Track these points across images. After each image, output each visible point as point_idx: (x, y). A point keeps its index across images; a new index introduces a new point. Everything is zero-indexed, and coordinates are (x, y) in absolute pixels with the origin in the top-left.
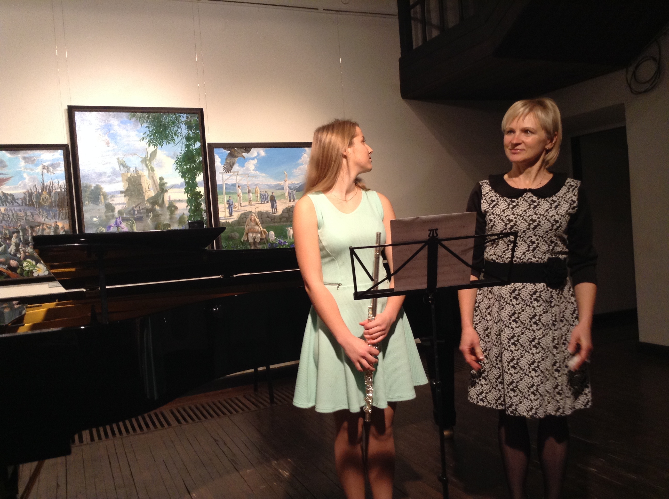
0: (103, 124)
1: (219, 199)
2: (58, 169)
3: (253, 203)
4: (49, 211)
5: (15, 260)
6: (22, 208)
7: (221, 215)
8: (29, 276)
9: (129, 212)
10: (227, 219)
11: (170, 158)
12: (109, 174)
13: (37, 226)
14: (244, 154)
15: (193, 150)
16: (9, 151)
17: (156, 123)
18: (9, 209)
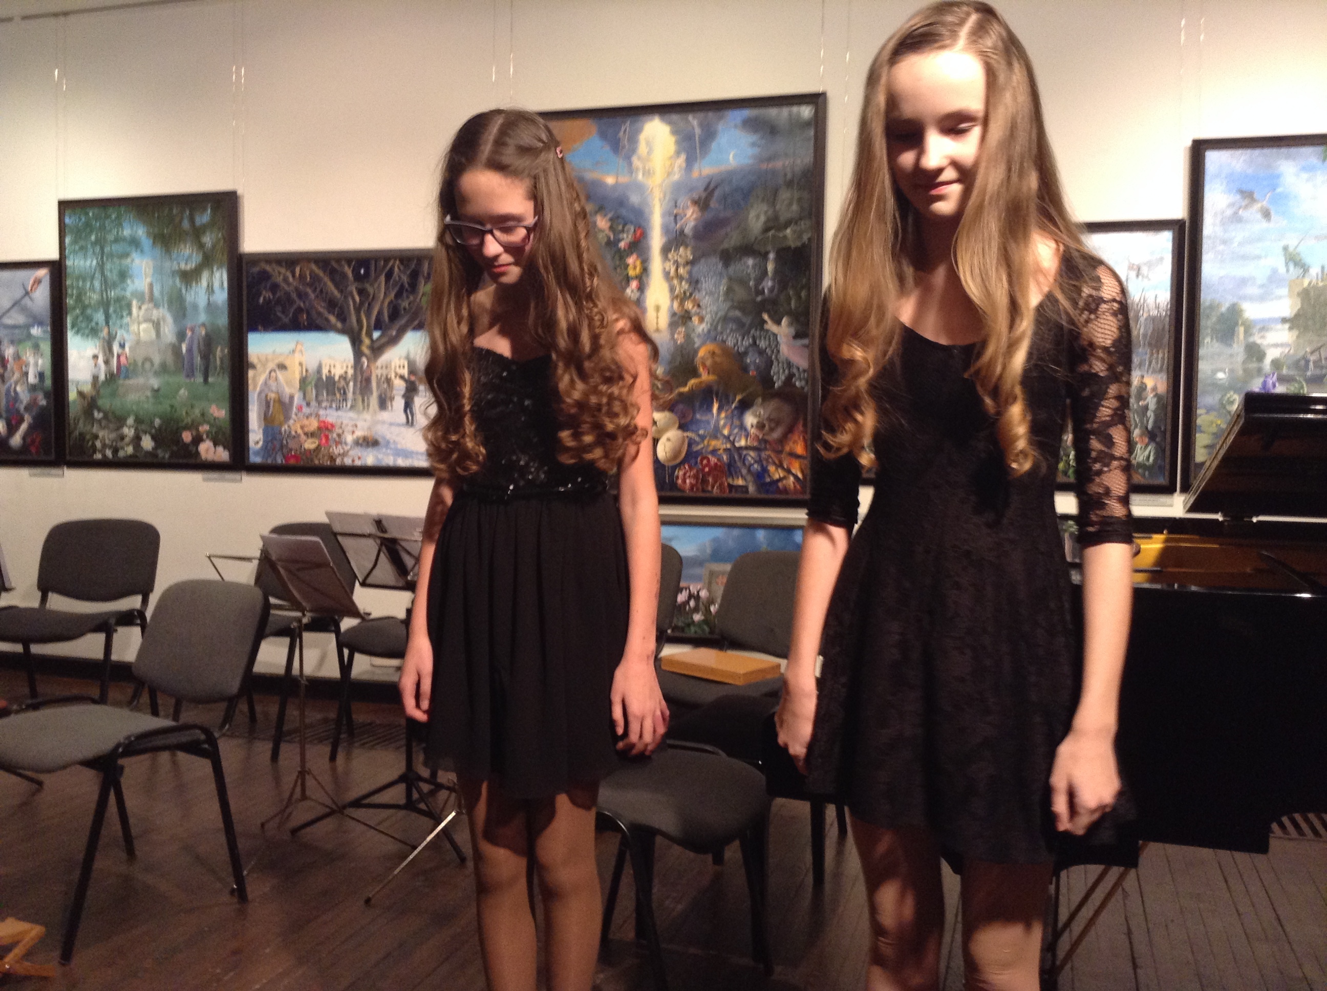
2: (1159, 269)
9: (1297, 364)
12: (1261, 280)
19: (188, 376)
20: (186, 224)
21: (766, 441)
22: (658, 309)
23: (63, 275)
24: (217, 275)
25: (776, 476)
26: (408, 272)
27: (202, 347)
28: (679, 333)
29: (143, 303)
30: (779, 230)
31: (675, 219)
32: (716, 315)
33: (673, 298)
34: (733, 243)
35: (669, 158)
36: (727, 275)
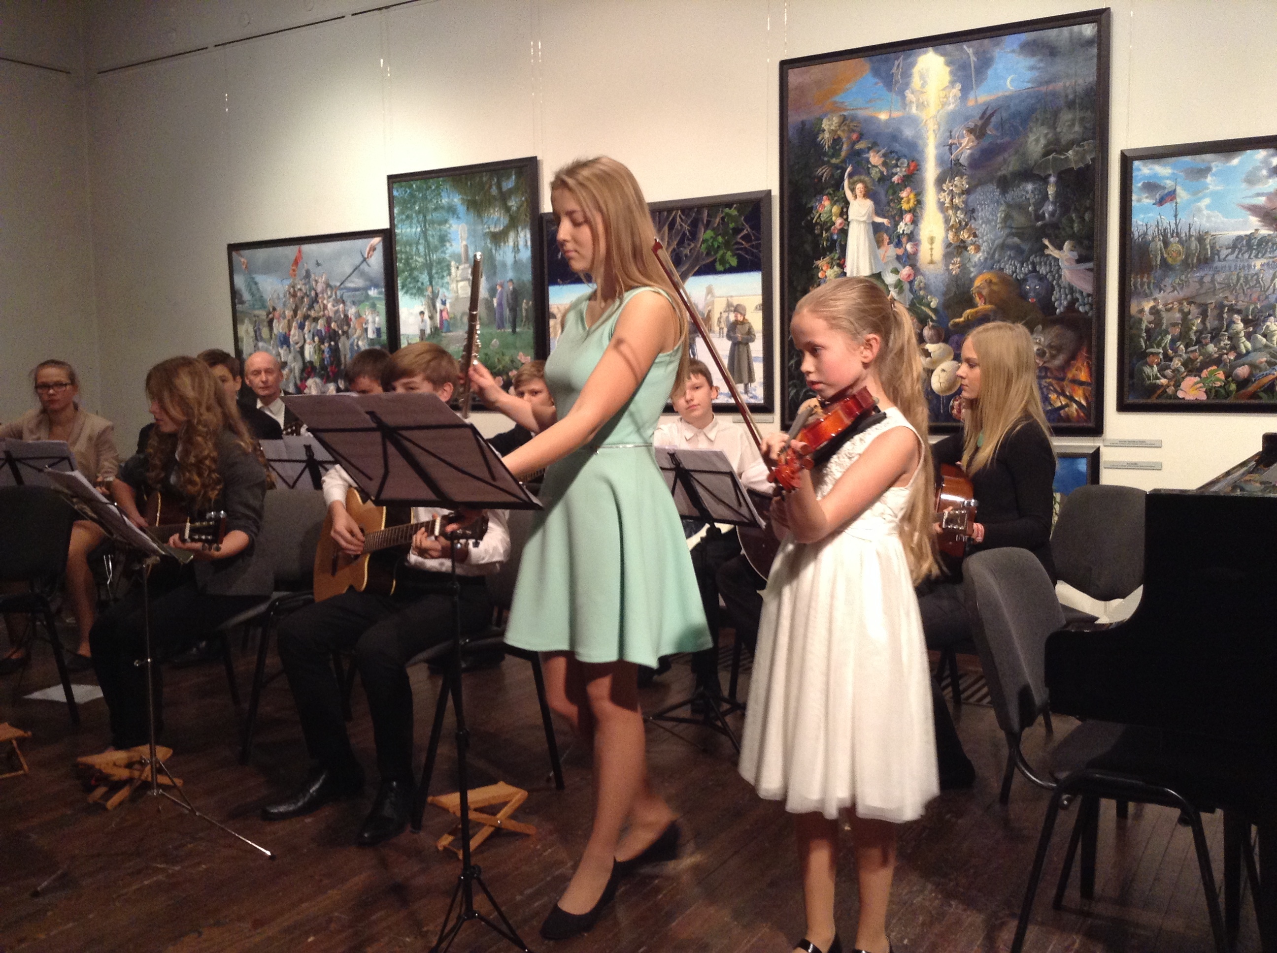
19: (499, 328)
20: (494, 191)
21: (1046, 369)
22: (932, 240)
23: (394, 242)
24: (522, 234)
25: (1059, 404)
26: (689, 222)
27: (510, 301)
28: (953, 264)
29: (460, 264)
30: (1061, 154)
31: (950, 149)
32: (993, 245)
33: (949, 228)
34: (1011, 169)
35: (944, 89)
36: (1005, 202)
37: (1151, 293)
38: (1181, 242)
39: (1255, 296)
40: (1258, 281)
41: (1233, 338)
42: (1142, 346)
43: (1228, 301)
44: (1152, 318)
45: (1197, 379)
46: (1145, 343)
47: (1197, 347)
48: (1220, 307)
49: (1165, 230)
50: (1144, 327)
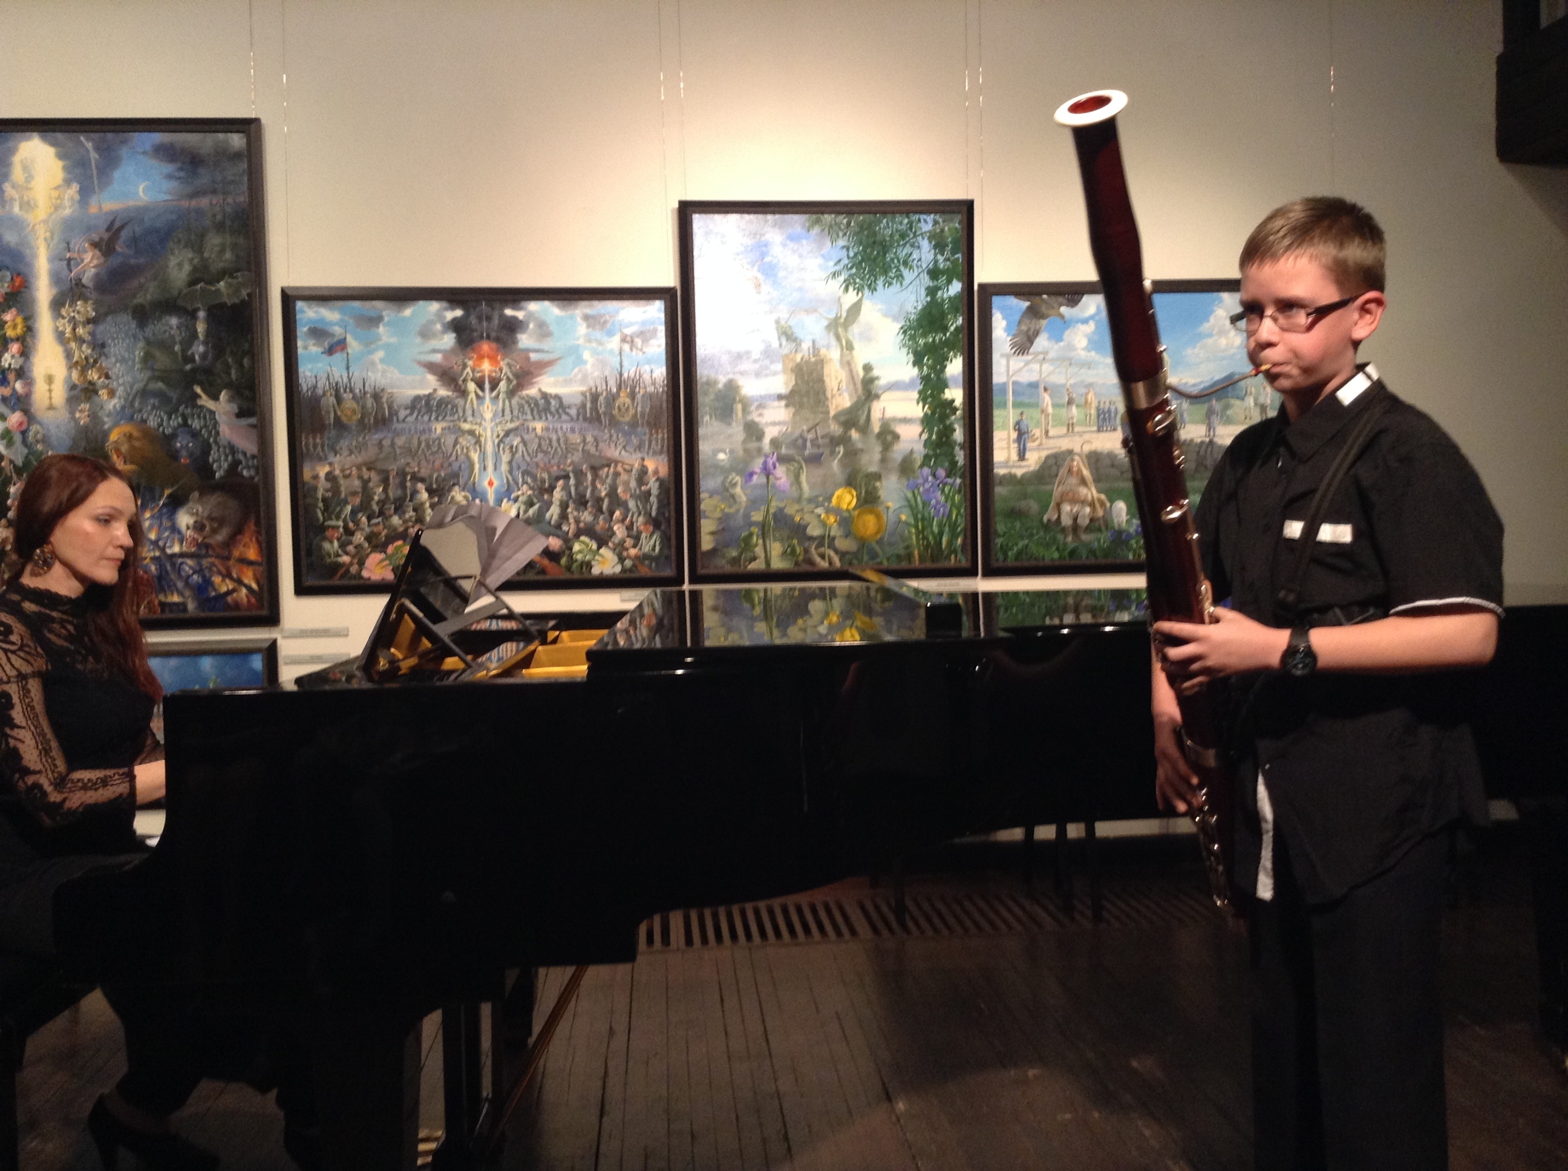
0: (749, 242)
1: (996, 420)
2: (653, 342)
3: (1077, 429)
4: (630, 434)
5: (558, 537)
6: (577, 427)
7: (1000, 454)
8: (581, 572)
9: (794, 443)
10: (1013, 466)
11: (890, 320)
12: (756, 355)
13: (603, 466)
14: (1063, 310)
15: (943, 300)
16: (556, 302)
17: (864, 239)
18: (551, 427)
21: (207, 546)
22: (50, 379)
25: (224, 589)
28: (81, 411)
30: (210, 282)
31: (69, 265)
32: (131, 388)
33: (71, 366)
34: (149, 297)
35: (56, 188)
36: (144, 338)
37: (326, 456)
38: (354, 398)
39: (437, 463)
40: (439, 447)
41: (418, 509)
42: (318, 520)
43: (410, 467)
44: (328, 485)
45: (383, 556)
46: (323, 514)
47: (380, 519)
48: (402, 474)
49: (336, 385)
50: (320, 496)
